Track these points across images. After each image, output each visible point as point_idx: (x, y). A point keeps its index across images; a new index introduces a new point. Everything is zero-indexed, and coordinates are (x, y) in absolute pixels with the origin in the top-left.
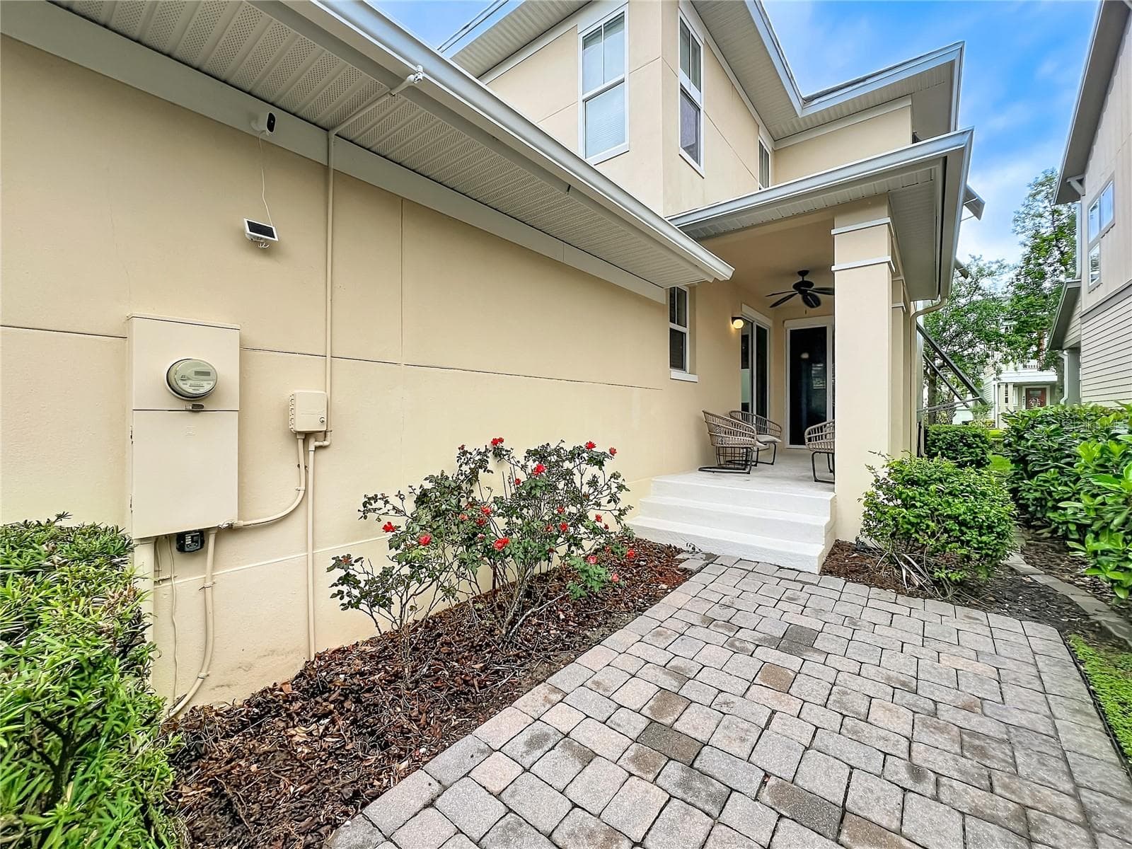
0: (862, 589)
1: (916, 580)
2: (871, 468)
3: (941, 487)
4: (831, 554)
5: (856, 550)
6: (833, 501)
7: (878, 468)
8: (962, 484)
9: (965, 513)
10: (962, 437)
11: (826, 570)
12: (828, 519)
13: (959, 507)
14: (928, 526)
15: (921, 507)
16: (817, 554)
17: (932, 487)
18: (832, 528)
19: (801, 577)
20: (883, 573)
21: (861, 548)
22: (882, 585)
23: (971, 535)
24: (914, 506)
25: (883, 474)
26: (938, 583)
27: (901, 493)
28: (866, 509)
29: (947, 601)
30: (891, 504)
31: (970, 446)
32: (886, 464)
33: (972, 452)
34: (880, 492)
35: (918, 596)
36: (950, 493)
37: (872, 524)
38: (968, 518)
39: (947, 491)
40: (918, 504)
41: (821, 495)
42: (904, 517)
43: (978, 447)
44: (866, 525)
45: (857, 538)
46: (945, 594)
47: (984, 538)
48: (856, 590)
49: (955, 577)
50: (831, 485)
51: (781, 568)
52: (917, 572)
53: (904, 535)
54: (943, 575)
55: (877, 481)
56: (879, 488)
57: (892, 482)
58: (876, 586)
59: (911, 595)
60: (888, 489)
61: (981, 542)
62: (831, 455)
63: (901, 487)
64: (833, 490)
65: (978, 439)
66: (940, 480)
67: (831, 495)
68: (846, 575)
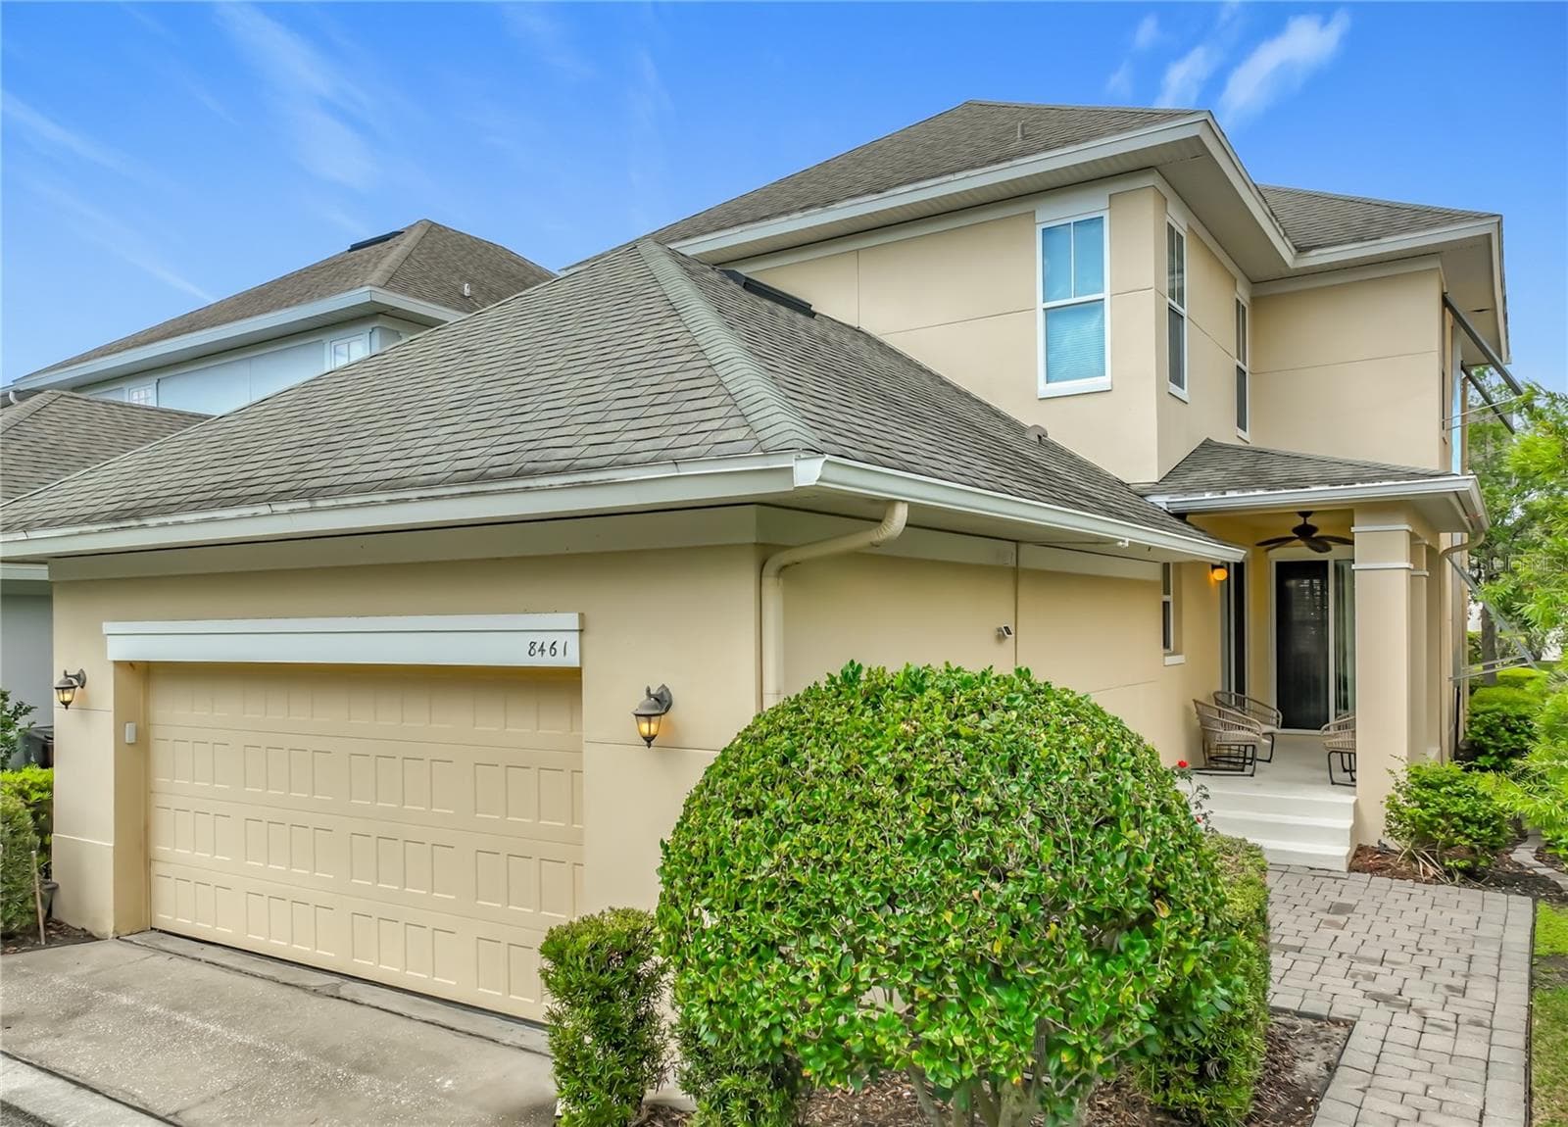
0: (1386, 881)
1: (1431, 871)
2: (1392, 772)
3: (1449, 789)
4: (1356, 856)
5: (1378, 853)
6: (1356, 805)
7: (1397, 772)
8: (1466, 787)
9: (1467, 811)
10: (1504, 720)
11: (1351, 869)
12: (1352, 822)
13: (1462, 806)
14: (1439, 824)
15: (1434, 807)
16: (1345, 853)
17: (1442, 790)
18: (1356, 830)
19: (1331, 874)
20: (1404, 868)
21: (1384, 851)
22: (1403, 876)
23: (1472, 829)
24: (1428, 806)
25: (1403, 777)
26: (1449, 873)
27: (1418, 795)
28: (1388, 811)
29: (1454, 885)
30: (1410, 806)
31: (1512, 731)
32: (1405, 768)
33: (1517, 740)
34: (1400, 795)
35: (1432, 884)
36: (1457, 795)
37: (1394, 825)
38: (1470, 814)
39: (1454, 792)
40: (1431, 805)
41: (1344, 799)
42: (1420, 816)
43: (1523, 732)
44: (1388, 826)
45: (1379, 842)
46: (1453, 880)
47: (1483, 831)
48: (1381, 882)
49: (1462, 864)
50: (1353, 788)
51: (1311, 869)
52: (1433, 865)
53: (1422, 835)
54: (1452, 864)
55: (1397, 784)
56: (1399, 791)
57: (1410, 785)
58: (1397, 878)
59: (1426, 882)
60: (1407, 792)
61: (1481, 835)
62: (1352, 756)
63: (1417, 790)
64: (1354, 794)
65: (1522, 722)
66: (1449, 783)
67: (1352, 800)
68: (1371, 872)
